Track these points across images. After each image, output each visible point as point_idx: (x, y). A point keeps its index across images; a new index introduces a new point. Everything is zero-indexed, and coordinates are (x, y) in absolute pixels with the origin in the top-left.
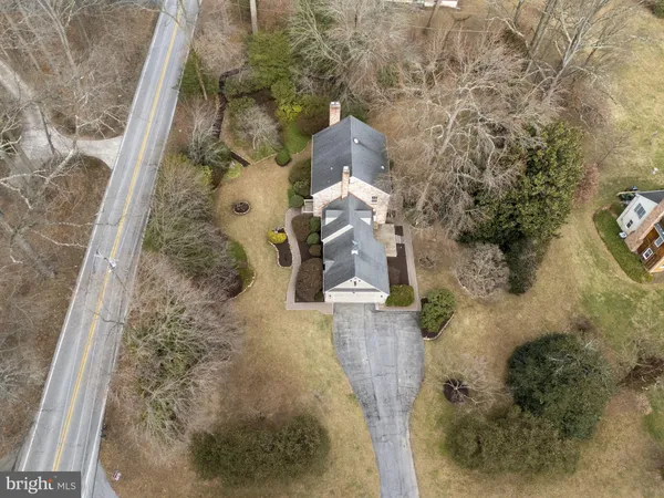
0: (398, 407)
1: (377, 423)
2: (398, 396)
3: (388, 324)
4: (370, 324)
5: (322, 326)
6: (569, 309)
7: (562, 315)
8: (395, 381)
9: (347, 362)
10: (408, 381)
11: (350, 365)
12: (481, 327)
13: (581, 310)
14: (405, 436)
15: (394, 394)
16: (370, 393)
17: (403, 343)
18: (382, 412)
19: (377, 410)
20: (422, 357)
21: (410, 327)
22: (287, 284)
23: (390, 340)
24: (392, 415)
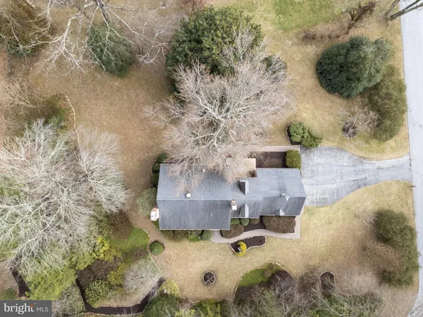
0: (360, 167)
1: (368, 180)
2: (354, 166)
3: (310, 169)
4: (310, 181)
5: (312, 214)
6: (290, 43)
7: (296, 49)
8: (345, 167)
9: (335, 197)
10: (346, 159)
11: (337, 196)
12: (308, 106)
13: (291, 35)
14: (374, 164)
15: (353, 169)
16: (352, 183)
17: (322, 160)
18: (363, 176)
19: (362, 180)
20: (330, 149)
21: (312, 154)
22: (280, 238)
23: (320, 168)
24: (364, 171)
